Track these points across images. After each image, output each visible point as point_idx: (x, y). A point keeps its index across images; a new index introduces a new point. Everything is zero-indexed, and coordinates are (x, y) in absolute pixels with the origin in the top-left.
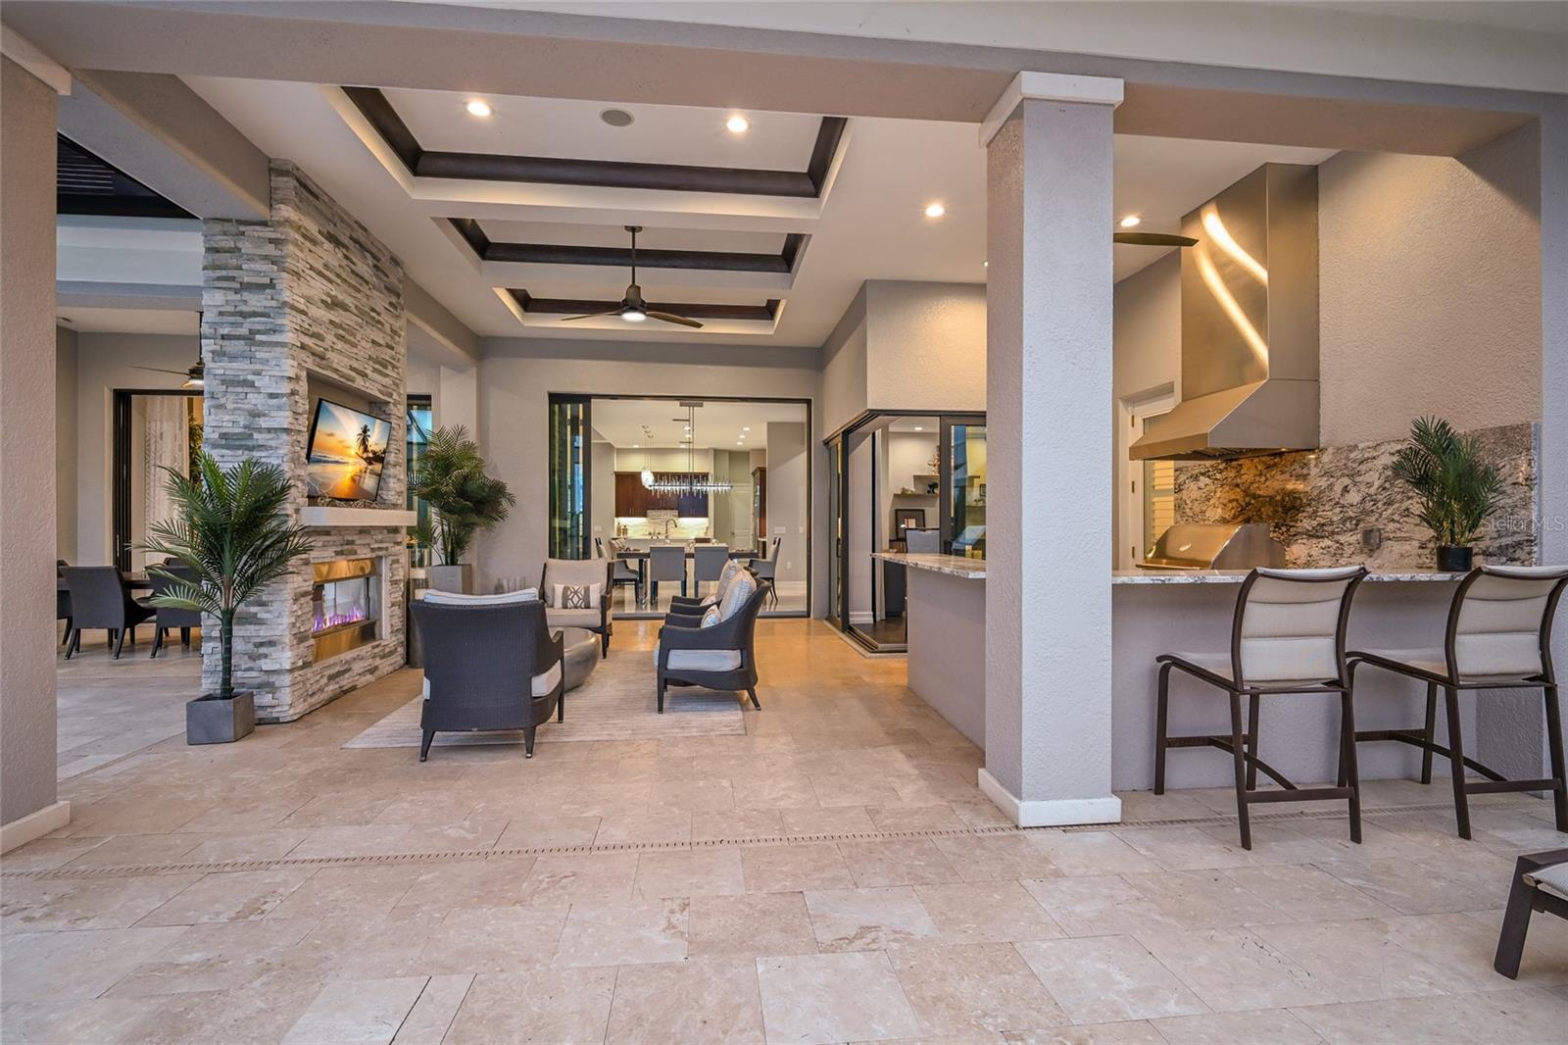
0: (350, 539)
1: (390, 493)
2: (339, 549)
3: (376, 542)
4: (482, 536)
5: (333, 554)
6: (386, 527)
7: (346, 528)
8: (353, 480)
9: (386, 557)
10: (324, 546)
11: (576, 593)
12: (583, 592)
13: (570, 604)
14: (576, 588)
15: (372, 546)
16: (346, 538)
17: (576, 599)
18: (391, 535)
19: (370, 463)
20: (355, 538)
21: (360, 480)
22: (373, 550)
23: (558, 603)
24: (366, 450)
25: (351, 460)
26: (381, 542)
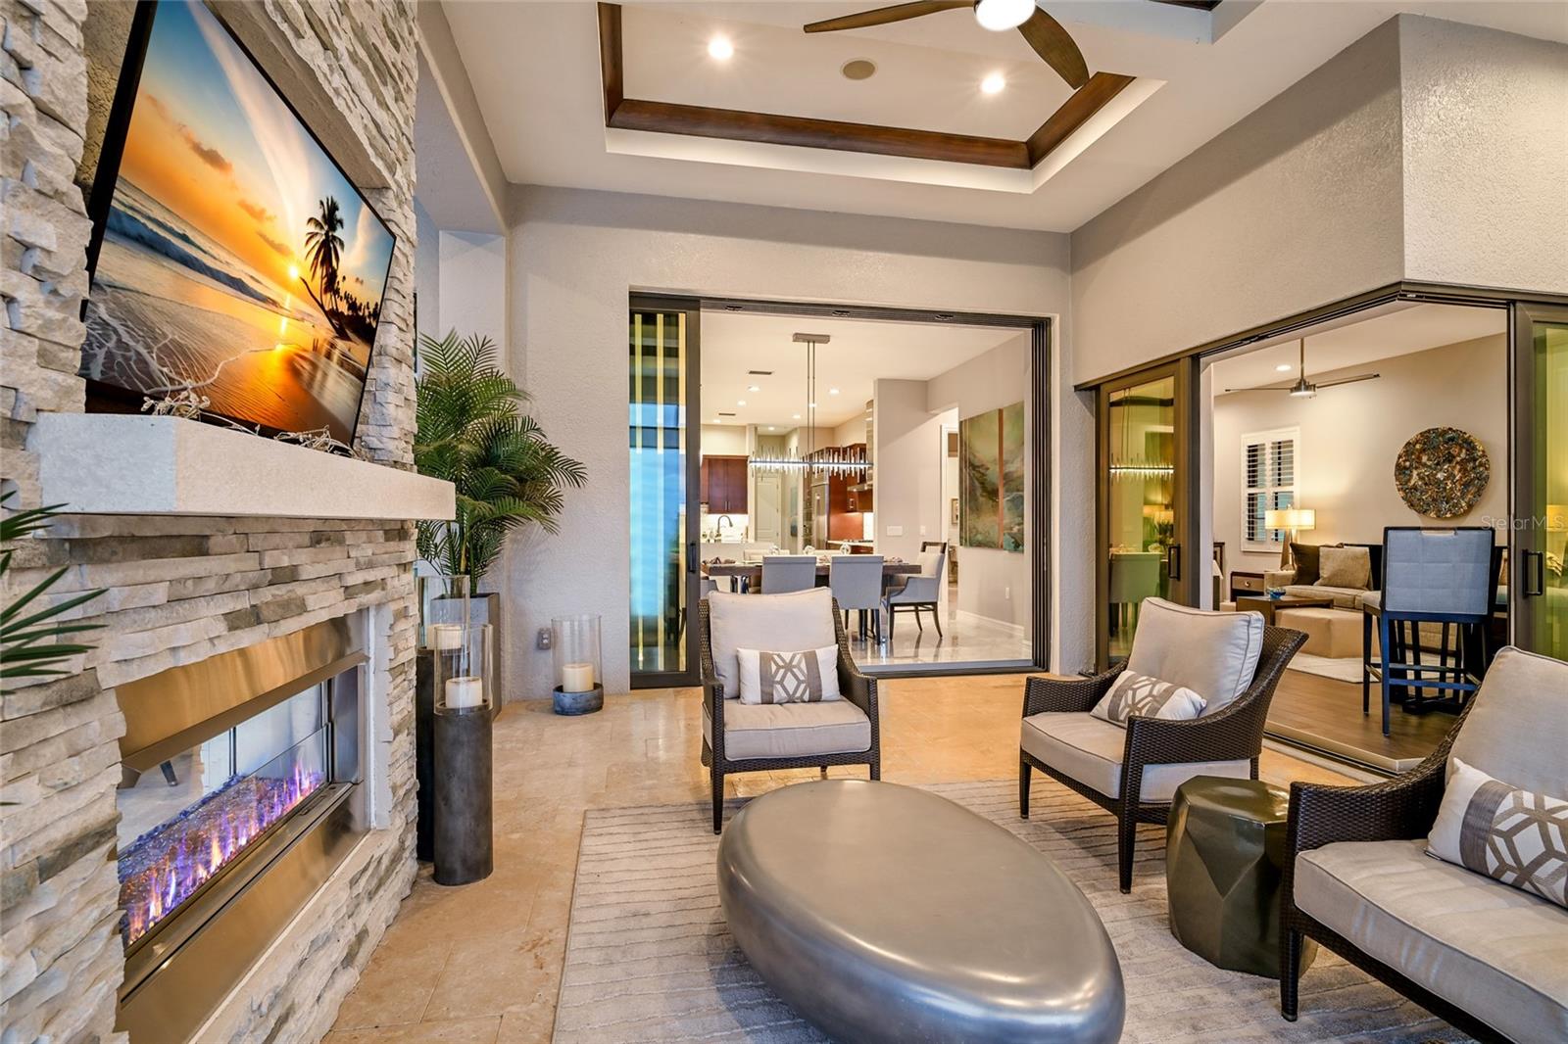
0: (285, 562)
1: (386, 432)
2: (243, 603)
3: (359, 567)
4: (514, 541)
5: (221, 627)
6: (382, 522)
7: (274, 525)
8: (292, 368)
9: (379, 606)
10: (175, 600)
11: (788, 667)
12: (803, 665)
13: (779, 694)
14: (787, 656)
15: (350, 581)
16: (269, 561)
17: (790, 683)
18: (393, 545)
19: (342, 334)
20: (302, 557)
21: (312, 377)
22: (349, 592)
23: (752, 691)
24: (331, 284)
25: (288, 300)
26: (370, 565)
